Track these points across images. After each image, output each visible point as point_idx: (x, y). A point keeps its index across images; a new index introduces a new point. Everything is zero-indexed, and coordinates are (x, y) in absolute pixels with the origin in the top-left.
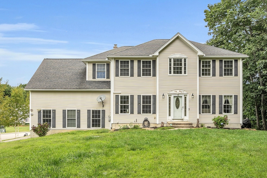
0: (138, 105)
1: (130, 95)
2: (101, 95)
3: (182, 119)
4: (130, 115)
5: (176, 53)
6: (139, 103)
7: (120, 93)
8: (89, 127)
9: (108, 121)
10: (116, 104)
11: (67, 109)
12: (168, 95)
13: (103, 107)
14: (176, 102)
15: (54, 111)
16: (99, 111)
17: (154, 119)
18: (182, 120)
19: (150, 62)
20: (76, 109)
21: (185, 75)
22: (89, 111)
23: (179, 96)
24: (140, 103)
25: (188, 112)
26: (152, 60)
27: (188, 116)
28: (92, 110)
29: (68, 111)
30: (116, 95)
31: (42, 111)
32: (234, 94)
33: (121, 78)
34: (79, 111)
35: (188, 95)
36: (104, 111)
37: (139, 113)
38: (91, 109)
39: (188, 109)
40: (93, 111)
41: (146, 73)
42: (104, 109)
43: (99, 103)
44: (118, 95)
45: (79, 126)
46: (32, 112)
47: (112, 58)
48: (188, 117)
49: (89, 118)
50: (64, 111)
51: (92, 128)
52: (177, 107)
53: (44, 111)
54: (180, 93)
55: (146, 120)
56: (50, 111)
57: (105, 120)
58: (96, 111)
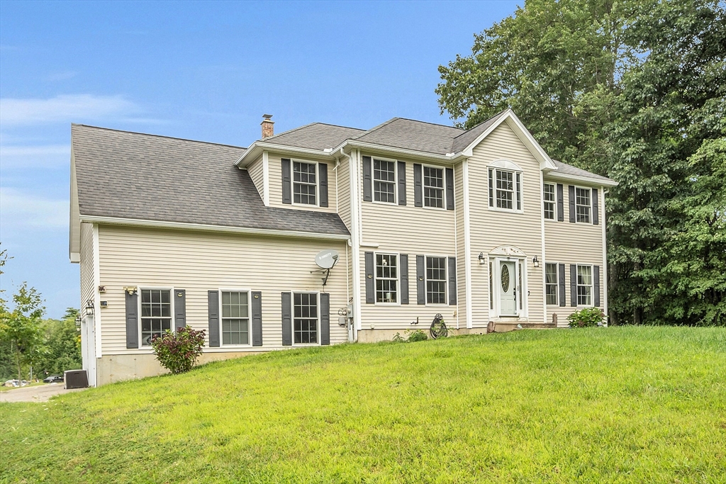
0: (418, 279)
1: (399, 253)
2: (321, 251)
3: (517, 315)
4: (400, 307)
5: (501, 158)
6: (420, 277)
7: (376, 247)
8: (286, 341)
9: (338, 325)
10: (367, 277)
11: (221, 289)
12: (488, 257)
13: (325, 284)
14: (502, 276)
15: (181, 294)
16: (314, 296)
17: (452, 318)
18: (516, 319)
19: (440, 171)
20: (250, 290)
21: (519, 211)
22: (285, 296)
23: (511, 260)
24: (423, 277)
25: (527, 300)
26: (444, 168)
27: (527, 309)
28: (295, 294)
29: (224, 293)
30: (366, 253)
31: (139, 293)
32: (593, 264)
33: (377, 206)
34: (257, 296)
35: (526, 259)
36: (326, 297)
37: (421, 302)
38: (293, 291)
39: (527, 293)
40: (297, 296)
41: (432, 198)
42: (326, 290)
43: (311, 272)
44: (372, 253)
45: (258, 341)
46: (103, 295)
47: (356, 150)
48: (528, 311)
49: (286, 317)
50: (213, 295)
51: (295, 346)
52: (505, 288)
53: (146, 294)
54: (512, 253)
55: (438, 320)
56: (166, 294)
57: (330, 322)
58: (305, 295)
